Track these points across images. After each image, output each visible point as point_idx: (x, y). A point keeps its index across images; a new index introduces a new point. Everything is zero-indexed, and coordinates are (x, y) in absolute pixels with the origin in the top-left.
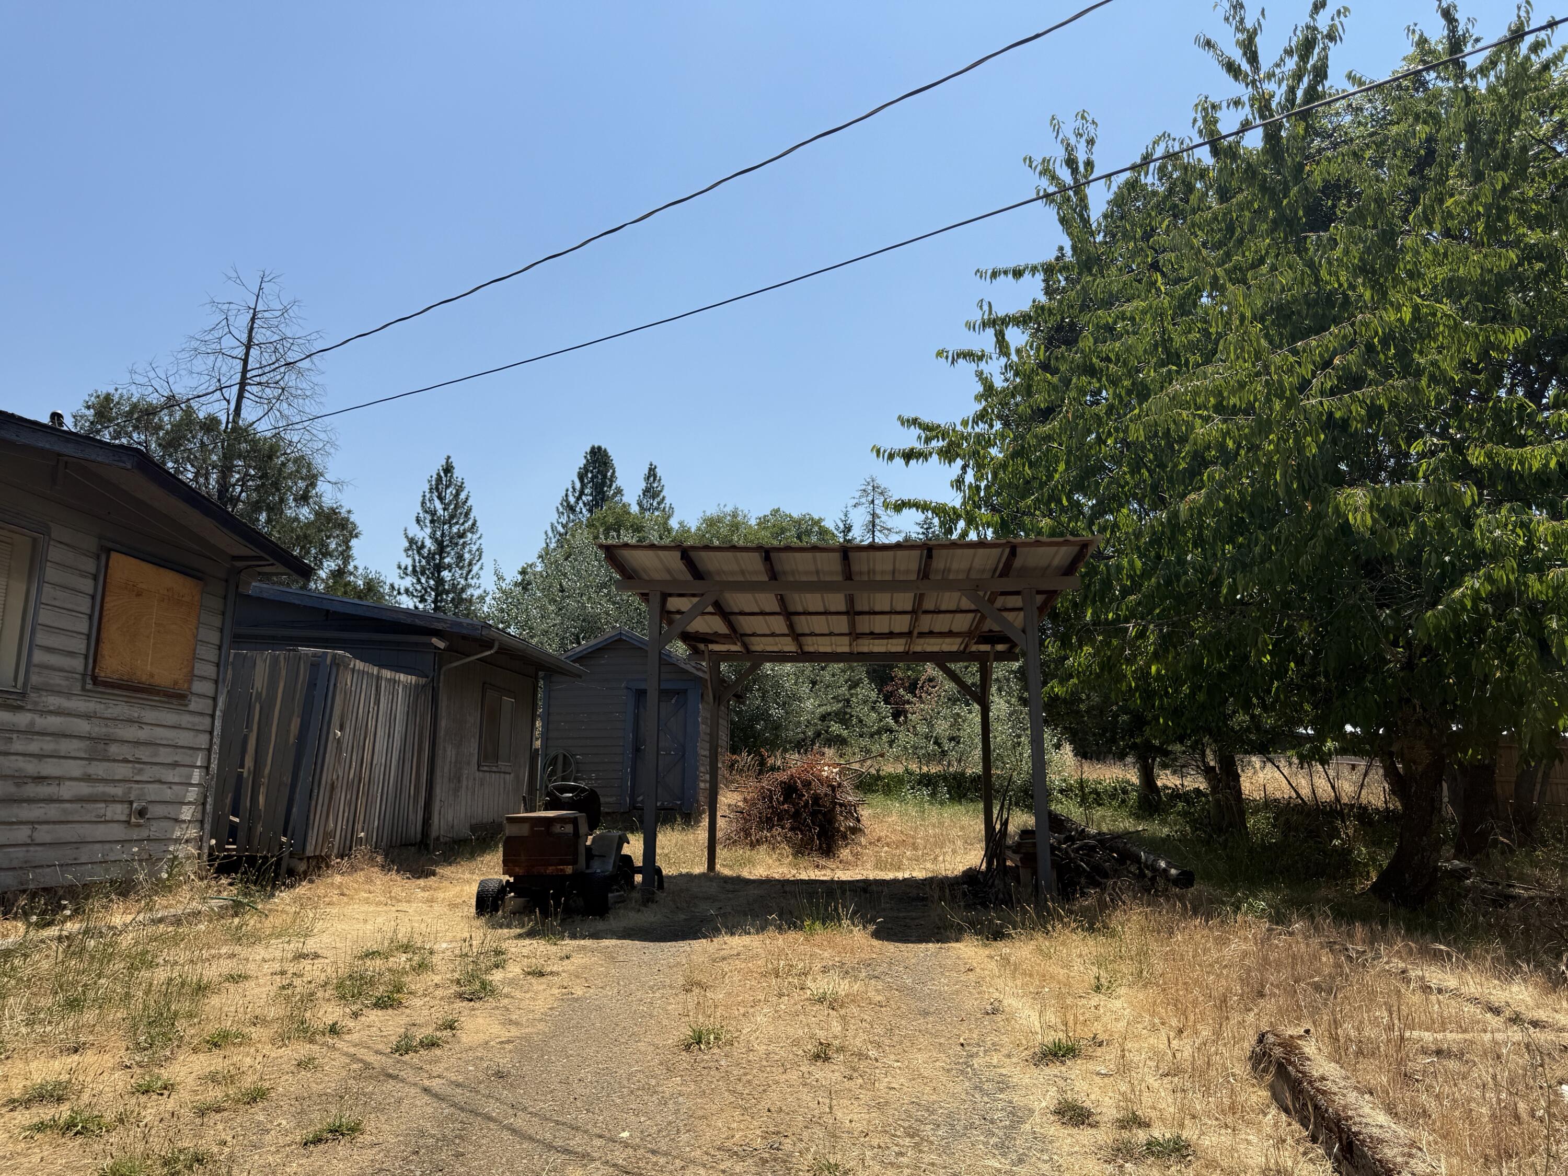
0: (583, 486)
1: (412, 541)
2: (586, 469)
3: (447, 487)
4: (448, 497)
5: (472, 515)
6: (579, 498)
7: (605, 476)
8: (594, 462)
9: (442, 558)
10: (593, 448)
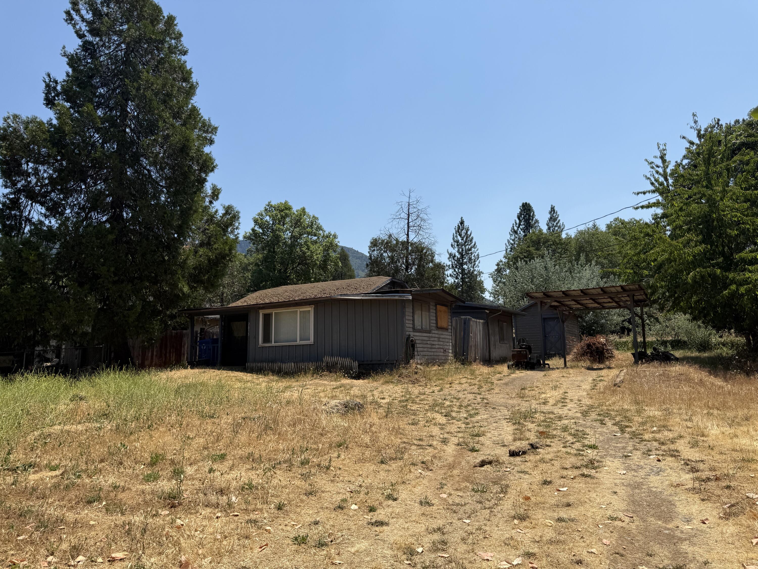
0: (520, 221)
1: (450, 255)
2: (521, 214)
3: (462, 230)
4: (463, 235)
5: (474, 241)
6: (518, 227)
7: (530, 216)
8: (524, 210)
9: (463, 260)
10: (523, 204)
